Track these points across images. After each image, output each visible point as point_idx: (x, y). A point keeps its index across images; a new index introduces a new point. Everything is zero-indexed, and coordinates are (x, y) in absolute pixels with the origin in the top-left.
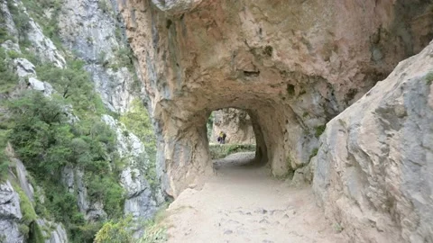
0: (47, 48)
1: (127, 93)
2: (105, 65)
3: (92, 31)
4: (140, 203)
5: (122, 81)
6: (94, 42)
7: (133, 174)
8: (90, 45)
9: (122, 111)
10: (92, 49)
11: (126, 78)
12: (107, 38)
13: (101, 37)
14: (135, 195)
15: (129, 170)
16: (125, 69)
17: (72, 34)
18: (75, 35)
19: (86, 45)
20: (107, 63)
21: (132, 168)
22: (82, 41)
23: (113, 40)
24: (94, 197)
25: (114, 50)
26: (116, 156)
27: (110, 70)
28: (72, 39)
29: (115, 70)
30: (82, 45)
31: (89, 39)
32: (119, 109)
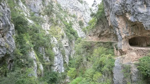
0: (24, 8)
1: (47, 24)
2: (40, 14)
3: (35, 2)
4: (58, 57)
5: (46, 20)
6: (36, 6)
7: (56, 49)
8: (35, 7)
9: (45, 29)
10: (35, 8)
11: (47, 19)
12: (40, 5)
13: (38, 4)
14: (57, 55)
15: (55, 48)
16: (46, 16)
17: (29, 3)
18: (30, 3)
19: (34, 7)
20: (40, 13)
21: (56, 47)
22: (32, 6)
23: (42, 6)
24: (47, 55)
25: (42, 9)
26: (51, 43)
27: (42, 16)
28: (29, 5)
29: (43, 16)
30: (33, 7)
31: (34, 5)
32: (44, 29)
